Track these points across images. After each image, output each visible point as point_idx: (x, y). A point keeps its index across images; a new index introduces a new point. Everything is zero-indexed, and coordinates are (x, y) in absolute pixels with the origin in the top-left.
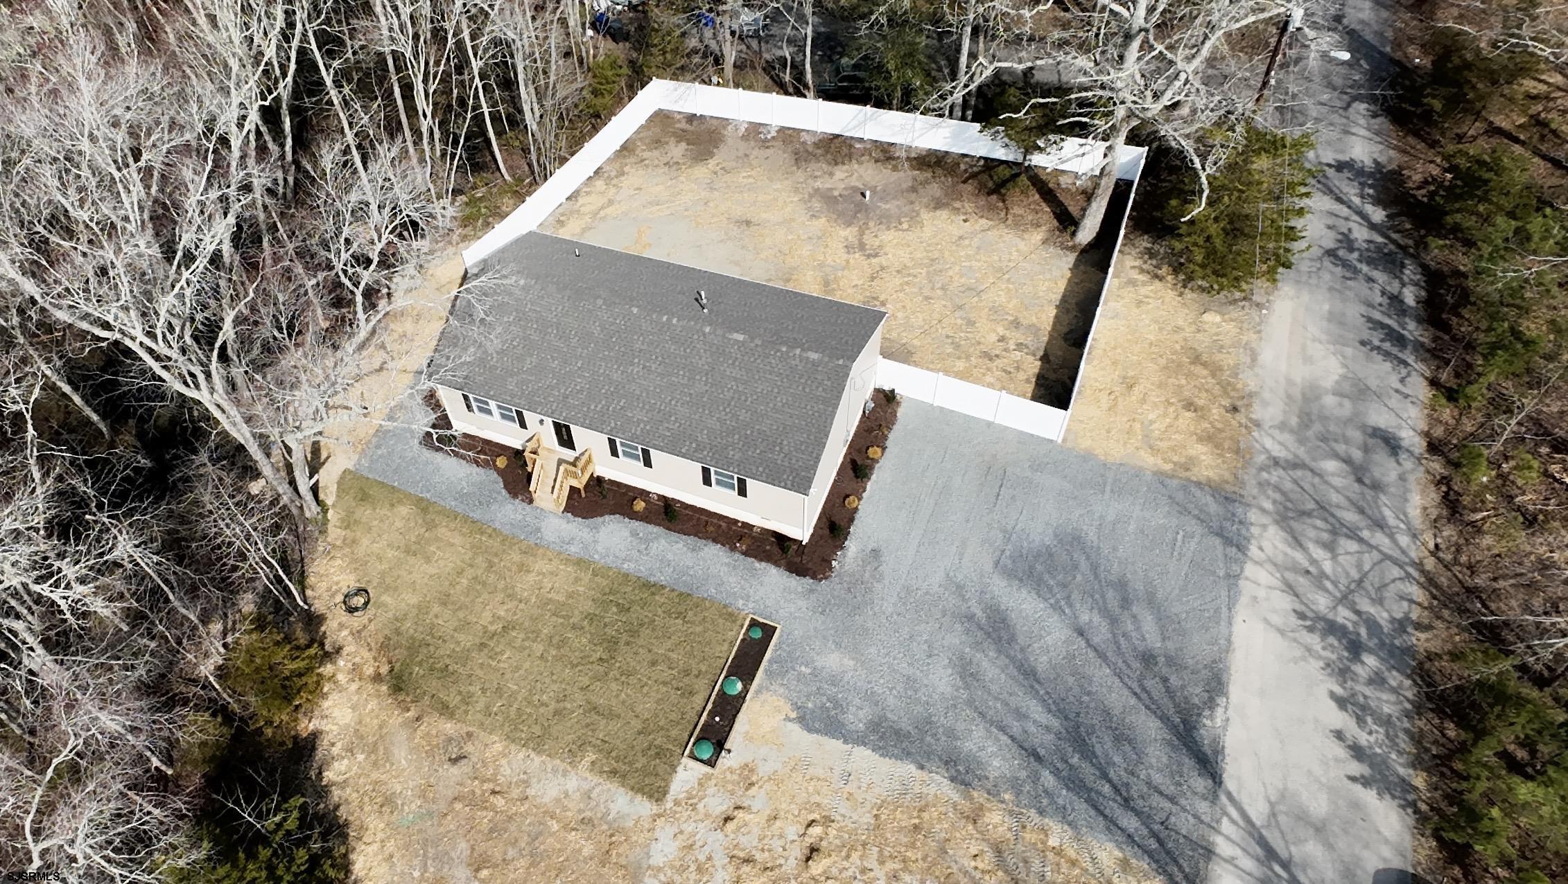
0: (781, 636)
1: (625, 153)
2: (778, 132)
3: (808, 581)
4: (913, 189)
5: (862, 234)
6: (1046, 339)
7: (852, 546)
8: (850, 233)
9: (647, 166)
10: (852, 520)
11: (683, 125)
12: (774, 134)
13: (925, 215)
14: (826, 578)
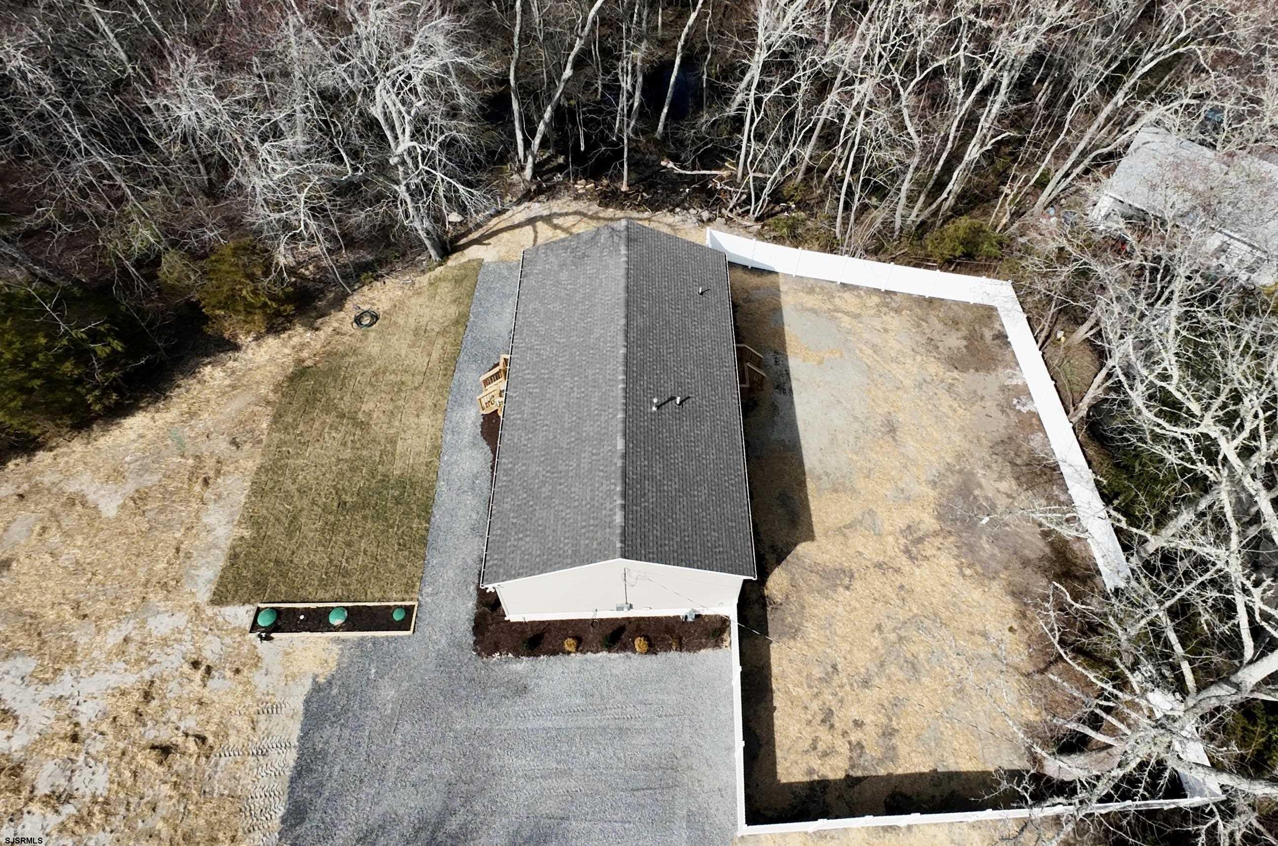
0: (402, 638)
1: (925, 304)
2: (1029, 412)
3: (471, 639)
4: (1026, 563)
5: (936, 534)
6: (882, 772)
7: (522, 666)
8: (929, 522)
9: (919, 326)
10: (554, 653)
11: (988, 334)
12: (1024, 410)
13: (996, 587)
14: (479, 654)
